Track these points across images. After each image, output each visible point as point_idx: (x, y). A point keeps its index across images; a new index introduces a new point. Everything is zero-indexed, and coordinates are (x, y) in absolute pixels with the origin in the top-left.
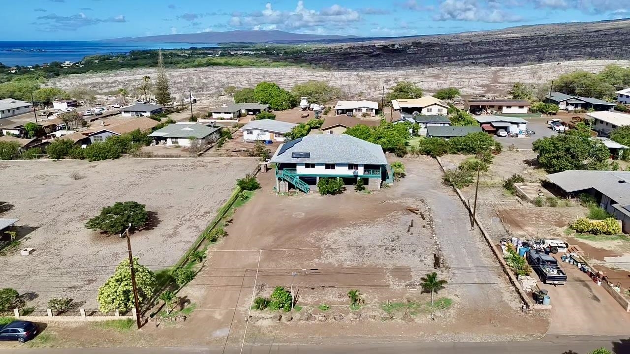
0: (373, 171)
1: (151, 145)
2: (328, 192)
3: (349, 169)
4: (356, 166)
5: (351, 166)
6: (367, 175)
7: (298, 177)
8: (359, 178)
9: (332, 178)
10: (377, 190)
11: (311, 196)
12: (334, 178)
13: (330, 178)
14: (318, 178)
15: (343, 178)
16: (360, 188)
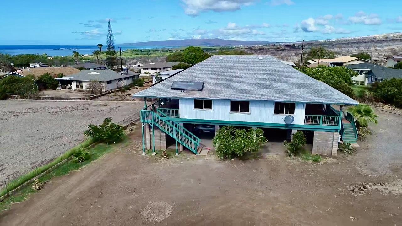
0: (324, 119)
1: (57, 89)
2: (234, 155)
3: (276, 112)
4: (290, 108)
5: (280, 107)
6: (311, 126)
7: (182, 125)
8: (294, 131)
9: (241, 128)
10: (330, 156)
11: (200, 161)
12: (246, 128)
13: (237, 128)
14: (217, 127)
15: (263, 129)
16: (296, 151)
